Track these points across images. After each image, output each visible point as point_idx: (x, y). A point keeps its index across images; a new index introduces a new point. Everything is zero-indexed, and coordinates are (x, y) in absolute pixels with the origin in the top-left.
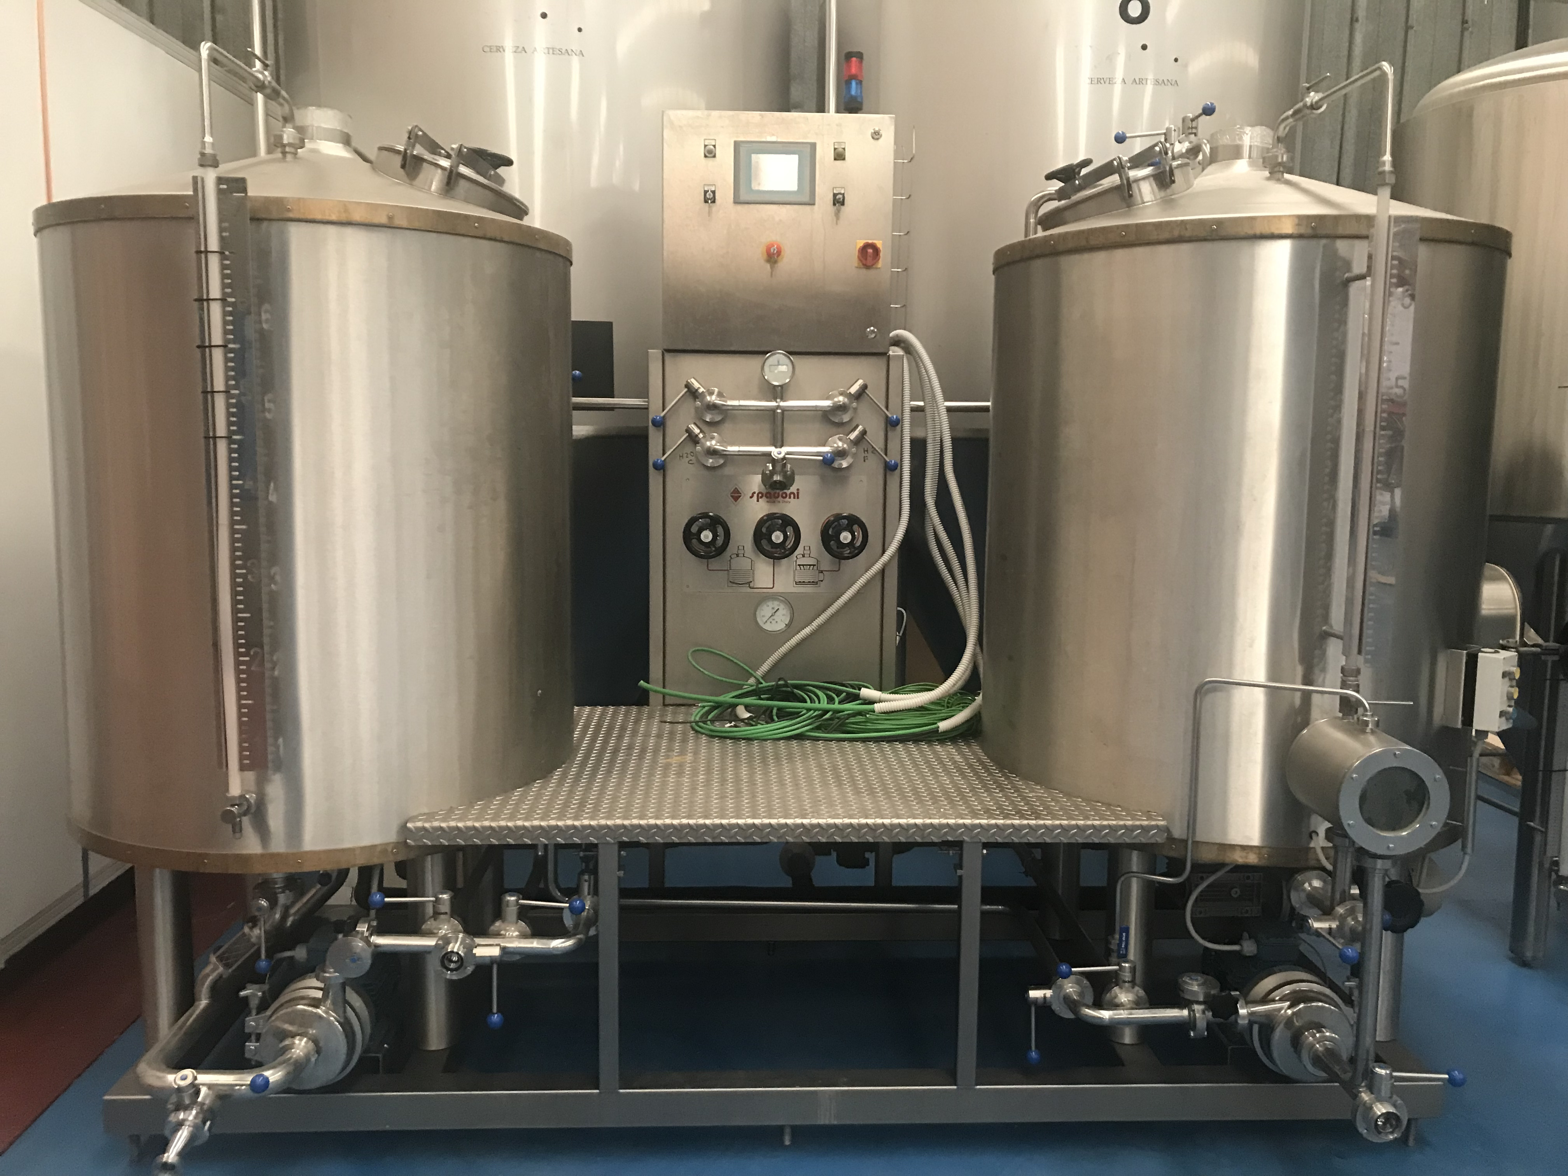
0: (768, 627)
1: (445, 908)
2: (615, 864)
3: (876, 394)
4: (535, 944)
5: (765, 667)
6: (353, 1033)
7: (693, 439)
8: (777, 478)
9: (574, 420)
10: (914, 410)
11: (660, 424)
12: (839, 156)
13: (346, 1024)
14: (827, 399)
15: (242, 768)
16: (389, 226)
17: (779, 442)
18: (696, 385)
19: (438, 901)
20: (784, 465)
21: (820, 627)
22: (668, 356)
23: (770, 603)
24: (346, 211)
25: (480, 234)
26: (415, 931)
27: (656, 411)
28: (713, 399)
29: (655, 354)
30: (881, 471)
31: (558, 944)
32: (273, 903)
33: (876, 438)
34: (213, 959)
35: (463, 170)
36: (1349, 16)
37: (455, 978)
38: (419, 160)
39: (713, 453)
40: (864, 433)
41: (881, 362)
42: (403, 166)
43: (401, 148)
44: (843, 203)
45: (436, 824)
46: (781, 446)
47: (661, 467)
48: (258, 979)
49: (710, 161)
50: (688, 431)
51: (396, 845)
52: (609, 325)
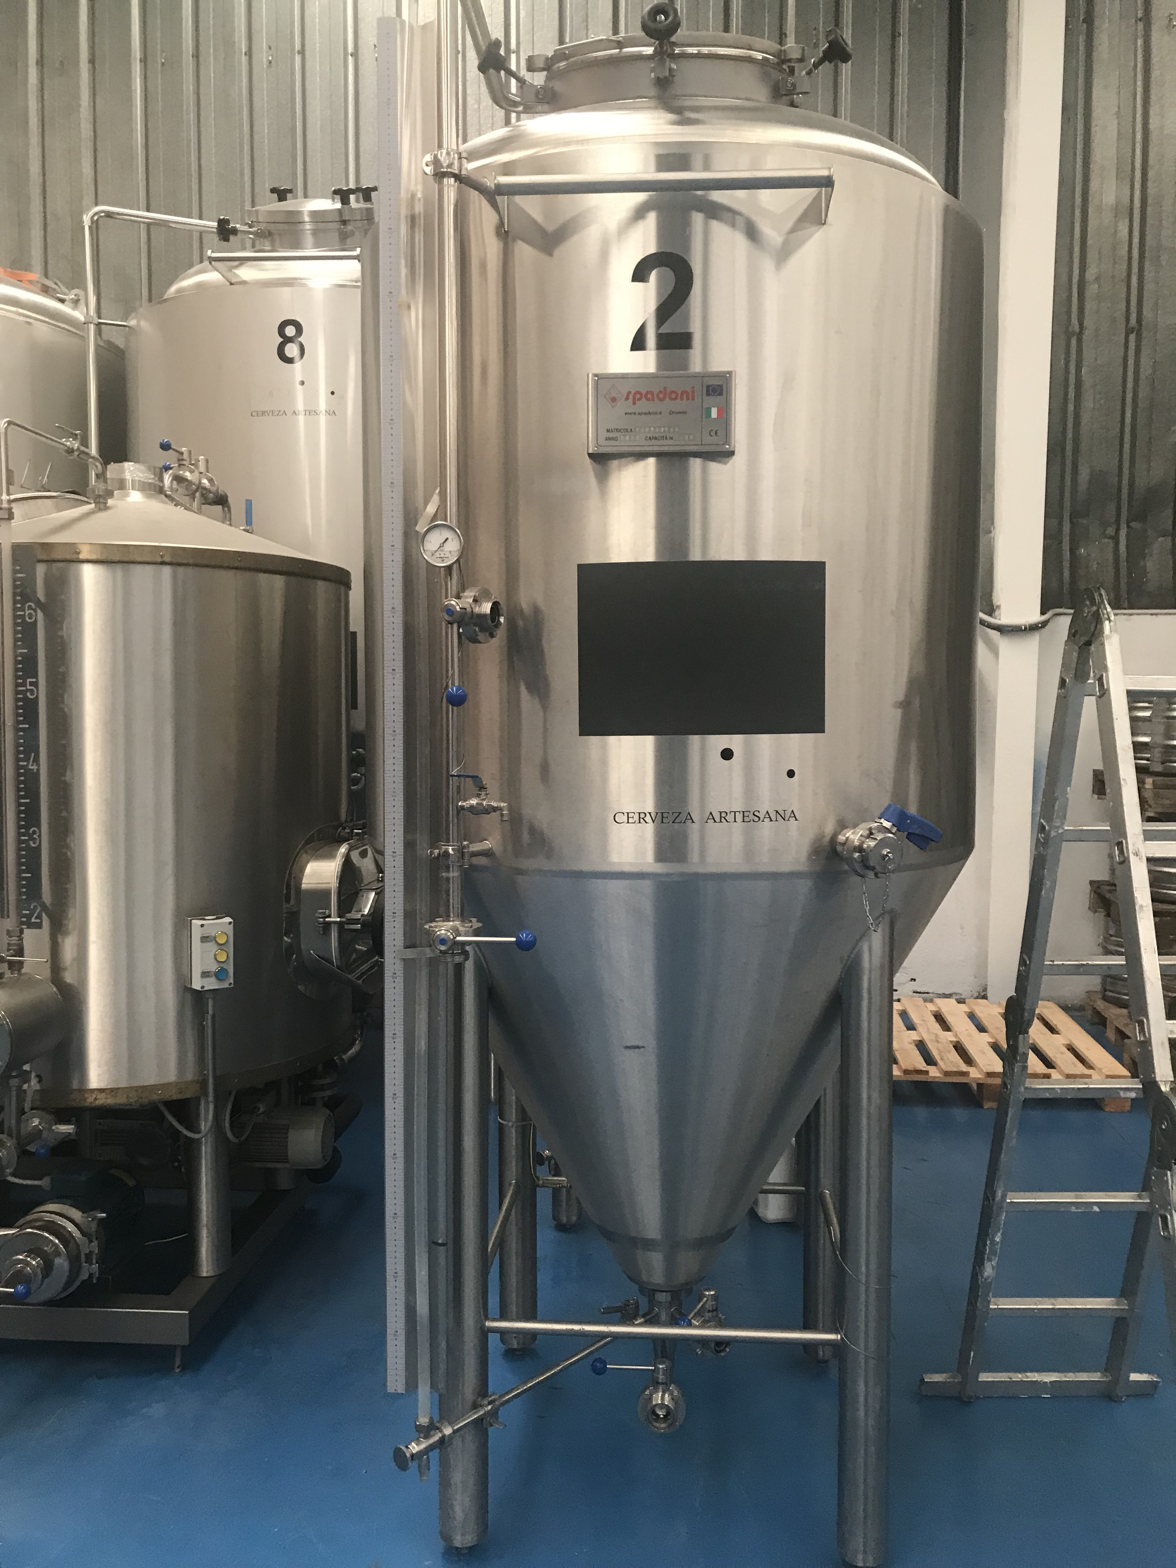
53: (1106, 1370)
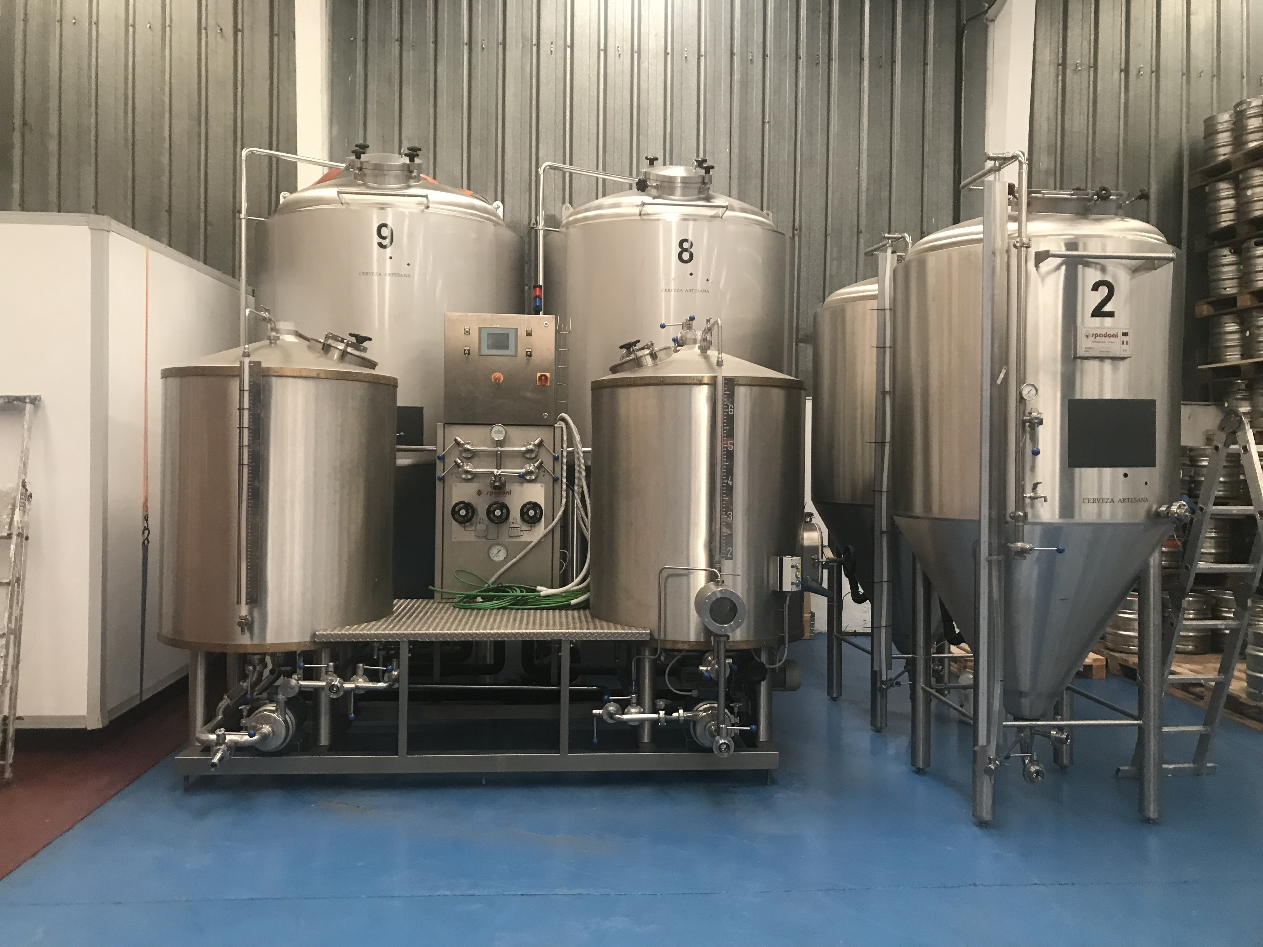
0: (496, 559)
1: (331, 669)
2: (407, 651)
3: (548, 445)
4: (371, 685)
5: (493, 579)
6: (288, 726)
7: (457, 465)
8: (497, 484)
9: (397, 457)
10: (568, 452)
11: (442, 458)
12: (529, 334)
13: (285, 721)
14: (524, 446)
15: (247, 603)
16: (317, 378)
17: (499, 467)
18: (459, 440)
19: (328, 666)
20: (500, 478)
21: (521, 559)
22: (446, 426)
23: (496, 547)
24: (300, 372)
25: (355, 379)
26: (318, 679)
27: (440, 453)
28: (468, 446)
29: (440, 425)
30: (552, 482)
31: (381, 684)
32: (255, 668)
33: (549, 465)
34: (226, 697)
35: (349, 350)
36: (856, 230)
37: (335, 697)
38: (330, 346)
39: (467, 472)
40: (542, 463)
41: (552, 429)
42: (323, 349)
43: (322, 341)
44: (531, 356)
45: (328, 632)
46: (500, 468)
47: (442, 479)
48: (246, 703)
49: (467, 336)
50: (456, 462)
51: (310, 642)
52: (421, 409)
53: (1194, 762)
